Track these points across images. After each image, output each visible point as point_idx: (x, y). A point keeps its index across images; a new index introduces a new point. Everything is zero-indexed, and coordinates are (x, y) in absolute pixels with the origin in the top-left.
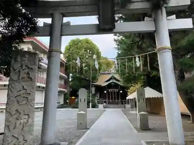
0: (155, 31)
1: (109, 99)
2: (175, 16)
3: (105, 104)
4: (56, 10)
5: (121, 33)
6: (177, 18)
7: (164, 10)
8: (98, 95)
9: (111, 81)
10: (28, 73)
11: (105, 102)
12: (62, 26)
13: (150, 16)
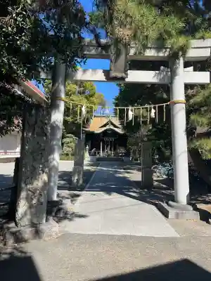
2: (192, 67)
6: (195, 70)
9: (107, 127)
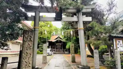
0: (78, 21)
1: (56, 49)
2: (85, 16)
3: (54, 52)
4: (37, 10)
5: (64, 21)
6: (86, 17)
7: (81, 13)
8: (50, 47)
9: (58, 39)
10: (30, 39)
11: (54, 51)
12: (39, 17)
13: (76, 15)
